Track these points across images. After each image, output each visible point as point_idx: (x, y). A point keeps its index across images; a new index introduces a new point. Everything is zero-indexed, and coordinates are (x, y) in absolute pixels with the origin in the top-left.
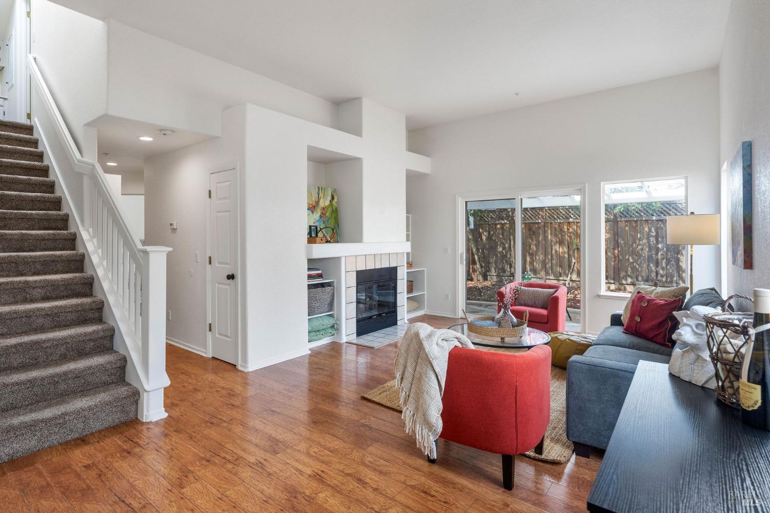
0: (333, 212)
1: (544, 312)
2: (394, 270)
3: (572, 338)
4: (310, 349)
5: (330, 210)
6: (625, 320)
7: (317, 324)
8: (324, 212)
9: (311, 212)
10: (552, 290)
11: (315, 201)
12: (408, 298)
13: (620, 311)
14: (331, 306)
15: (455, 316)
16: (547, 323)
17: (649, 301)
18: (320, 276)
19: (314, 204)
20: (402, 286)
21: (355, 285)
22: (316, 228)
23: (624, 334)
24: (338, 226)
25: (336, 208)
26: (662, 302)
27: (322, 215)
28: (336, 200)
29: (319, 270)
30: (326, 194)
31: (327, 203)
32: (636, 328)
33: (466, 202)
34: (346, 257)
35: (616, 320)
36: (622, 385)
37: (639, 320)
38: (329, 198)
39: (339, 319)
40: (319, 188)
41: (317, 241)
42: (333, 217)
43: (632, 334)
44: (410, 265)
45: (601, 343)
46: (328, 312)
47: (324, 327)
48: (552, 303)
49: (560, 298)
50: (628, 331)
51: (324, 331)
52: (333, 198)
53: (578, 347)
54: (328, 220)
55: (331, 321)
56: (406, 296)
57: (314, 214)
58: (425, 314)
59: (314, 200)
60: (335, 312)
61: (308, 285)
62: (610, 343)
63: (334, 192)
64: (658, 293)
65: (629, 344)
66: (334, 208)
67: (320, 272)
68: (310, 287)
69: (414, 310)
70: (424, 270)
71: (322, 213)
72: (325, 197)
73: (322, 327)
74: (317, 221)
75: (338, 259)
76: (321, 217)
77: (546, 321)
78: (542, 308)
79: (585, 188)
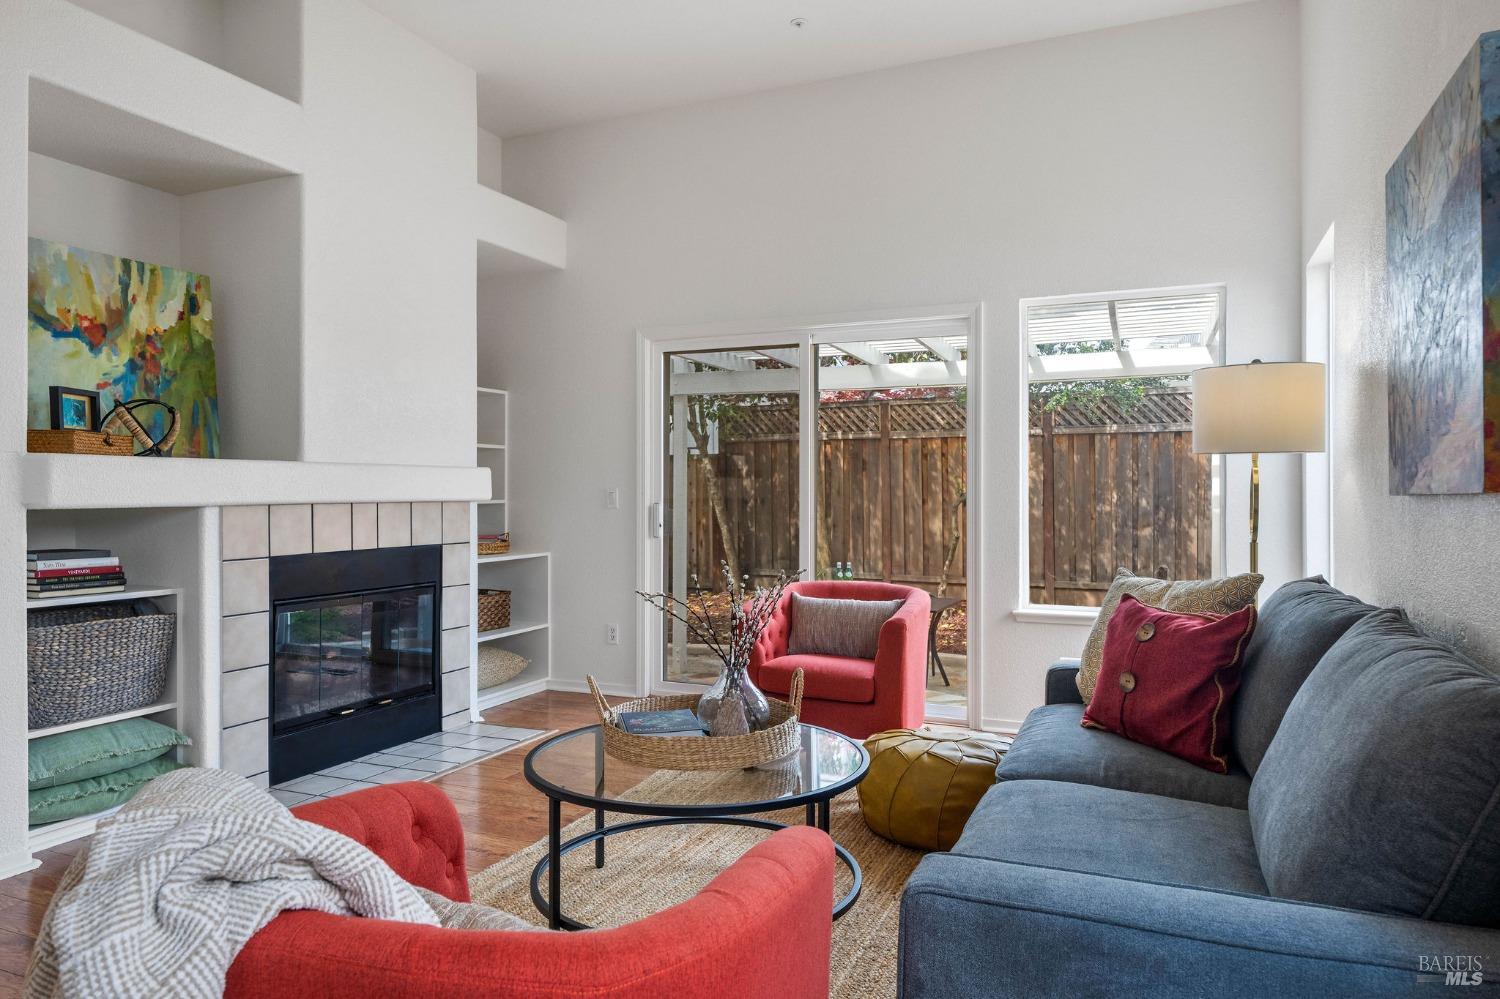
0: (191, 352)
1: (864, 669)
2: (434, 554)
3: (941, 750)
4: (35, 856)
5: (176, 346)
6: (1088, 684)
7: (77, 756)
8: (149, 350)
9: (85, 348)
10: (890, 604)
11: (108, 306)
12: (481, 645)
13: (1072, 658)
14: (161, 682)
15: (634, 690)
16: (872, 702)
17: (1159, 622)
18: (113, 576)
19: (103, 318)
20: (460, 606)
21: (267, 606)
22: (94, 399)
23: (1088, 734)
24: (215, 404)
25: (207, 344)
26: (1196, 625)
27: (139, 361)
28: (206, 312)
29: (107, 554)
30: (160, 287)
31: (167, 320)
32: (1123, 712)
33: (667, 355)
34: (221, 507)
35: (1061, 687)
37: (1131, 686)
38: (177, 304)
39: (194, 730)
40: (126, 263)
41: (77, 446)
42: (191, 371)
43: (1110, 730)
44: (492, 539)
45: (1023, 768)
46: (153, 703)
47: (121, 762)
48: (887, 642)
49: (908, 623)
50: (1100, 721)
51: (123, 778)
52: (192, 306)
53: (956, 779)
54: (168, 382)
55: (159, 738)
56: (474, 638)
57: (103, 356)
58: (549, 692)
59: (100, 302)
60: (178, 704)
61: (31, 611)
62: (1049, 768)
63: (198, 286)
64: (1177, 597)
65: (1107, 768)
66: (197, 341)
67: (113, 561)
69: (513, 680)
70: (546, 557)
71: (142, 355)
72: (156, 298)
73: (107, 765)
74: (116, 382)
75: (187, 517)
76: (132, 366)
77: (868, 699)
78: (863, 657)
79: (977, 311)
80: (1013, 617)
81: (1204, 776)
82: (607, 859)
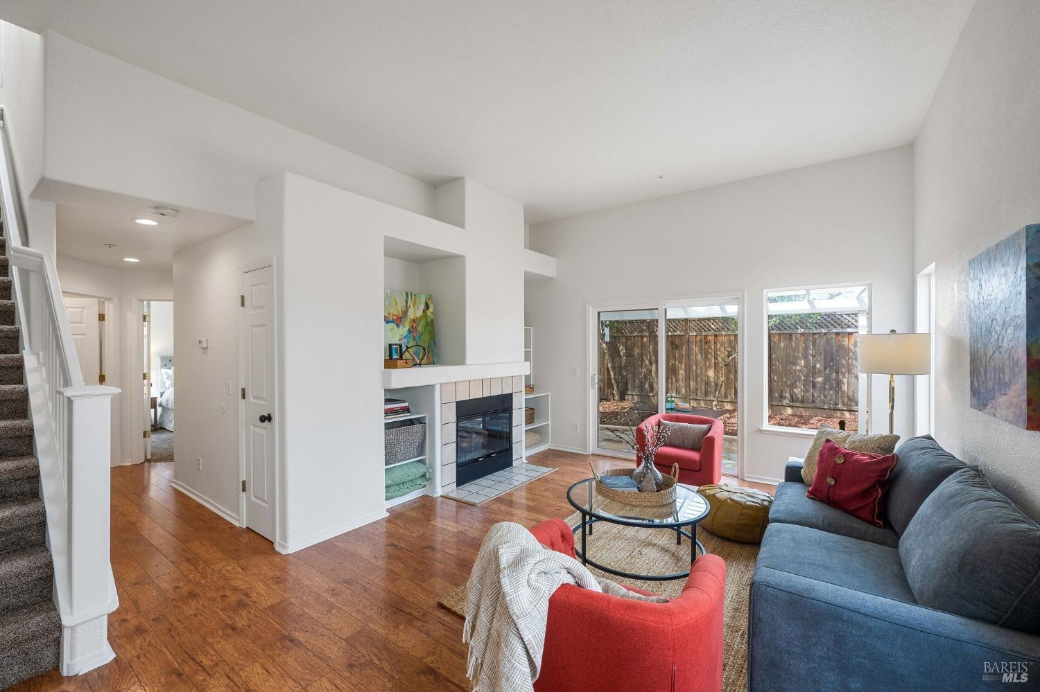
0: (427, 324)
1: (695, 456)
2: (509, 397)
3: (735, 497)
4: (388, 510)
5: (423, 322)
6: (810, 474)
7: (399, 475)
8: (415, 325)
9: (395, 326)
10: (705, 426)
11: (402, 311)
12: (526, 431)
13: (800, 460)
14: (421, 449)
15: (586, 451)
16: (699, 470)
17: (846, 455)
18: (406, 410)
19: (400, 315)
20: (519, 416)
21: (455, 420)
22: (401, 346)
23: (811, 502)
24: (435, 343)
25: (432, 320)
26: (866, 459)
27: (411, 329)
28: (431, 309)
29: (404, 402)
30: (417, 302)
31: (419, 313)
32: (828, 494)
33: (599, 313)
34: (441, 384)
35: (793, 474)
36: (848, 634)
37: (833, 483)
38: (422, 307)
39: (432, 466)
40: (407, 294)
41: (399, 366)
42: (427, 332)
43: (822, 501)
44: (530, 388)
45: (782, 517)
46: (416, 457)
47: (410, 478)
48: (705, 445)
49: (716, 438)
50: (815, 495)
51: (411, 483)
52: (427, 307)
53: (744, 511)
54: (420, 336)
55: (421, 469)
56: (524, 428)
57: (401, 328)
58: (549, 449)
59: (400, 309)
60: (426, 457)
61: (386, 424)
62: (795, 519)
63: (429, 299)
64: (854, 442)
65: (823, 521)
66: (429, 320)
67: (406, 404)
68: (389, 426)
69: (536, 444)
70: (548, 395)
71: (412, 327)
72: (416, 306)
73: (406, 479)
74: (405, 337)
75: (430, 388)
76: (409, 331)
77: (698, 469)
78: (692, 449)
79: (743, 296)
80: (761, 431)
81: (872, 528)
82: (593, 531)
